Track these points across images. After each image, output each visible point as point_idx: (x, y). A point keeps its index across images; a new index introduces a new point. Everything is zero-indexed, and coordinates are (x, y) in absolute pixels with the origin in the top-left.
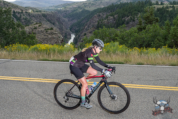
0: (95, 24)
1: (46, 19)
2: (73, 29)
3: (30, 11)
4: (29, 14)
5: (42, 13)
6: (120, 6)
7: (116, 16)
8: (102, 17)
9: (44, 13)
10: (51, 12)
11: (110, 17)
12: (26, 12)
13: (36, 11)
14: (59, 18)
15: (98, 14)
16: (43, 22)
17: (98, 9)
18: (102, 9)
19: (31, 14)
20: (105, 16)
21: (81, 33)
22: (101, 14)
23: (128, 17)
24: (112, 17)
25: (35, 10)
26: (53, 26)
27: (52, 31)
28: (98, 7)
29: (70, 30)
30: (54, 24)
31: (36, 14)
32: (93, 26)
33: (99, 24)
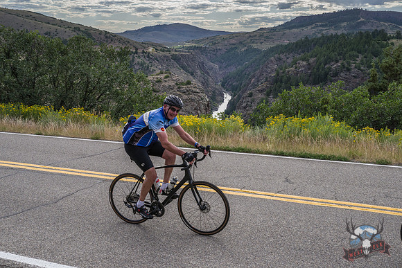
0: (270, 75)
1: (179, 65)
2: (227, 85)
3: (151, 50)
4: (148, 56)
5: (172, 53)
6: (321, 41)
7: (312, 60)
8: (284, 62)
9: (175, 53)
10: (189, 52)
11: (301, 62)
12: (143, 52)
13: (161, 50)
14: (203, 63)
15: (276, 56)
16: (173, 70)
17: (278, 47)
18: (286, 47)
19: (152, 56)
20: (290, 61)
21: (243, 92)
22: (282, 56)
23: (337, 62)
24: (304, 63)
25: (159, 48)
26: (190, 77)
27: (189, 86)
28: (278, 43)
29: (223, 85)
30: (192, 74)
31: (160, 55)
32: (266, 79)
33: (278, 75)
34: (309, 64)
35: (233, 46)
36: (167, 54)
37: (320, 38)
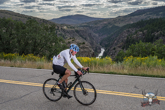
0: (124, 39)
1: (79, 35)
2: (103, 44)
3: (65, 27)
4: (64, 30)
5: (75, 29)
6: (149, 21)
7: (145, 31)
8: (131, 32)
9: (77, 29)
10: (84, 28)
11: (139, 32)
12: (61, 29)
13: (70, 28)
14: (90, 34)
15: (127, 29)
16: (76, 37)
17: (127, 25)
18: (132, 25)
19: (66, 30)
20: (134, 32)
21: (111, 48)
22: (130, 29)
23: (158, 32)
24: (141, 33)
26: (84, 40)
27: (84, 45)
28: (127, 23)
29: (100, 44)
31: (70, 30)
32: (122, 41)
33: (128, 39)
34: (144, 33)
35: (105, 25)
36: (73, 29)
37: (149, 20)
